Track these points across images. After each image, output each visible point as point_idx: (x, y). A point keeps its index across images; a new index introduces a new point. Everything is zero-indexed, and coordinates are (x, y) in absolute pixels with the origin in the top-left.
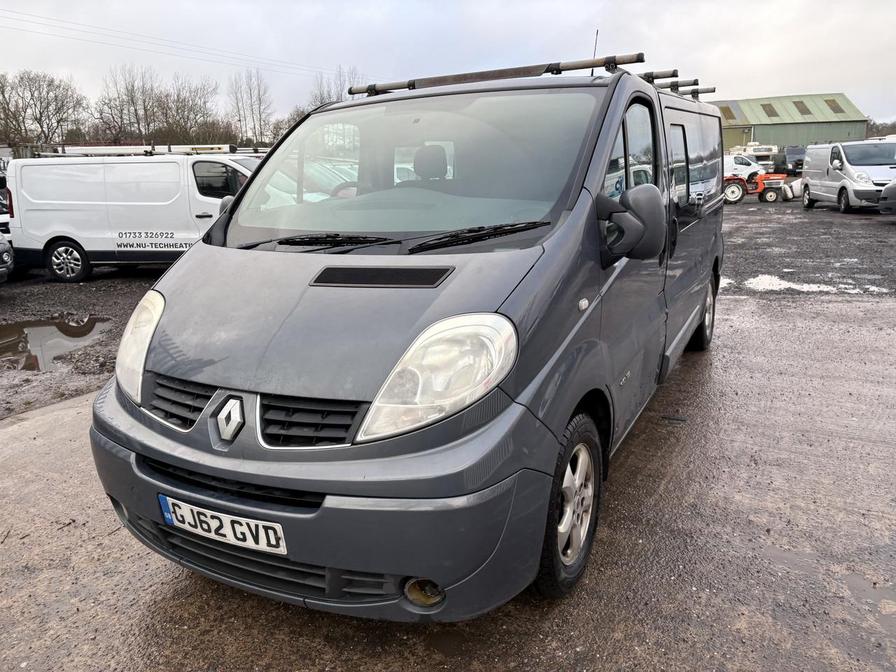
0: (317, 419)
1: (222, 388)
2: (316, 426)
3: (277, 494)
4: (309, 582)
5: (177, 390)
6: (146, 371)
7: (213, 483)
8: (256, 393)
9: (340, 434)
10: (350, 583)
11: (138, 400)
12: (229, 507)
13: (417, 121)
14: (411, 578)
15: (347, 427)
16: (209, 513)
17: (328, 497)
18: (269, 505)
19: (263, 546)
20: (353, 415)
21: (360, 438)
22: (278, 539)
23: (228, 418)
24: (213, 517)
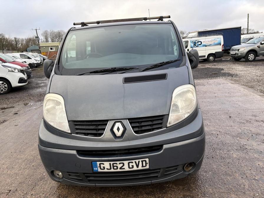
0: (150, 123)
1: (110, 120)
2: (150, 125)
3: (143, 149)
4: (151, 175)
5: (86, 125)
6: (69, 121)
7: (116, 152)
8: (126, 119)
9: (160, 126)
10: (167, 171)
11: (69, 132)
12: (127, 158)
13: (120, 33)
14: (186, 164)
15: (161, 124)
16: (118, 162)
17: (164, 145)
18: (141, 154)
19: (140, 167)
20: (162, 119)
21: (168, 125)
22: (146, 164)
23: (118, 129)
24: (120, 164)
